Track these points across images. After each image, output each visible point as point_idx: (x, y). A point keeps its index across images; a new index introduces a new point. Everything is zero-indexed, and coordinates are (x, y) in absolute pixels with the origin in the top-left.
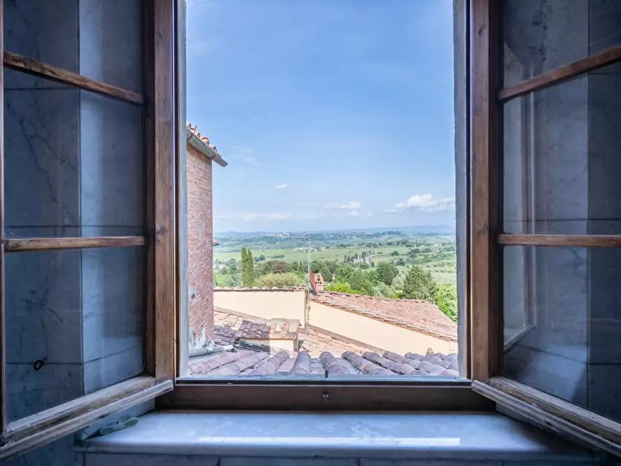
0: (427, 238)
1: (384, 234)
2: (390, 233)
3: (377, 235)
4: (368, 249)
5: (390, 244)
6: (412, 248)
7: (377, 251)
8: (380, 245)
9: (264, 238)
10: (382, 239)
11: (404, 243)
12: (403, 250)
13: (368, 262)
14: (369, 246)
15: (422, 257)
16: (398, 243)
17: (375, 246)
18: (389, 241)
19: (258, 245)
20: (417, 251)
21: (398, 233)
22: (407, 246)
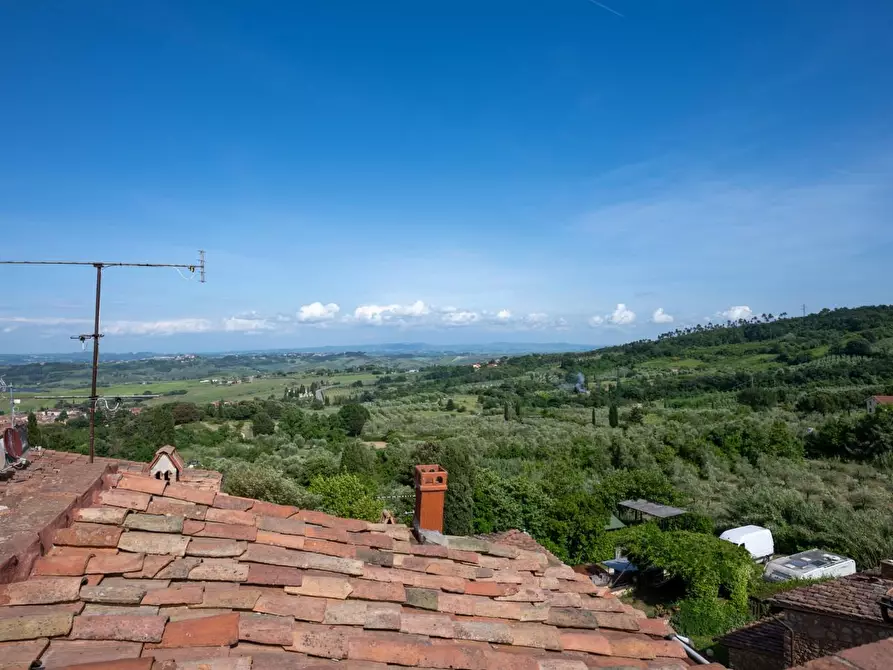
0: (399, 360)
1: (341, 355)
2: (349, 354)
3: (331, 357)
4: (319, 379)
5: (350, 370)
6: (380, 376)
7: (332, 380)
8: (337, 371)
9: (152, 363)
10: (338, 363)
11: (369, 369)
12: (368, 378)
13: (319, 396)
14: (320, 373)
15: (395, 389)
16: (362, 369)
17: (330, 374)
18: (349, 366)
19: (141, 374)
20: (388, 380)
21: (360, 355)
22: (374, 373)
